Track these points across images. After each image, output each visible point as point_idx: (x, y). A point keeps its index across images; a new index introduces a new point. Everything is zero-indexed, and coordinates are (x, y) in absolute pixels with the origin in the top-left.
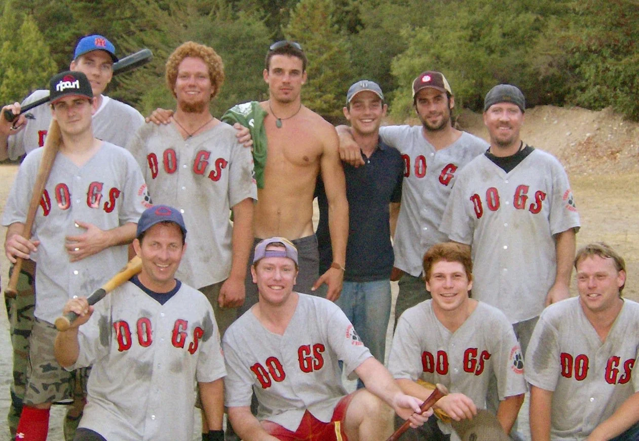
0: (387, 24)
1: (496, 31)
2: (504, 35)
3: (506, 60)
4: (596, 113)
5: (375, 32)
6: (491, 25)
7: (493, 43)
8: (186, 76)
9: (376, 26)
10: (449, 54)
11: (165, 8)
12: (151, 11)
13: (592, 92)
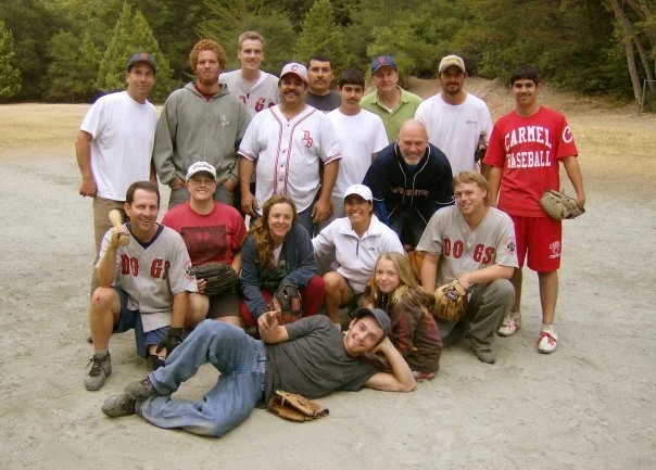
0: (366, 22)
1: (432, 28)
2: (437, 31)
3: (437, 47)
4: (489, 82)
5: (358, 27)
6: (429, 25)
7: (430, 36)
8: (203, 62)
9: (359, 23)
10: (402, 43)
11: (225, 5)
12: (215, 9)
13: (487, 68)
